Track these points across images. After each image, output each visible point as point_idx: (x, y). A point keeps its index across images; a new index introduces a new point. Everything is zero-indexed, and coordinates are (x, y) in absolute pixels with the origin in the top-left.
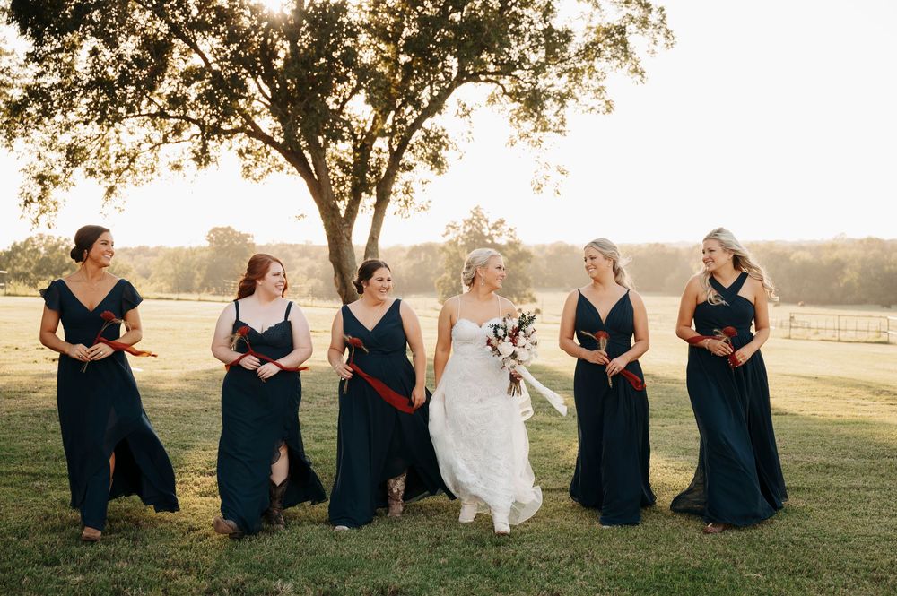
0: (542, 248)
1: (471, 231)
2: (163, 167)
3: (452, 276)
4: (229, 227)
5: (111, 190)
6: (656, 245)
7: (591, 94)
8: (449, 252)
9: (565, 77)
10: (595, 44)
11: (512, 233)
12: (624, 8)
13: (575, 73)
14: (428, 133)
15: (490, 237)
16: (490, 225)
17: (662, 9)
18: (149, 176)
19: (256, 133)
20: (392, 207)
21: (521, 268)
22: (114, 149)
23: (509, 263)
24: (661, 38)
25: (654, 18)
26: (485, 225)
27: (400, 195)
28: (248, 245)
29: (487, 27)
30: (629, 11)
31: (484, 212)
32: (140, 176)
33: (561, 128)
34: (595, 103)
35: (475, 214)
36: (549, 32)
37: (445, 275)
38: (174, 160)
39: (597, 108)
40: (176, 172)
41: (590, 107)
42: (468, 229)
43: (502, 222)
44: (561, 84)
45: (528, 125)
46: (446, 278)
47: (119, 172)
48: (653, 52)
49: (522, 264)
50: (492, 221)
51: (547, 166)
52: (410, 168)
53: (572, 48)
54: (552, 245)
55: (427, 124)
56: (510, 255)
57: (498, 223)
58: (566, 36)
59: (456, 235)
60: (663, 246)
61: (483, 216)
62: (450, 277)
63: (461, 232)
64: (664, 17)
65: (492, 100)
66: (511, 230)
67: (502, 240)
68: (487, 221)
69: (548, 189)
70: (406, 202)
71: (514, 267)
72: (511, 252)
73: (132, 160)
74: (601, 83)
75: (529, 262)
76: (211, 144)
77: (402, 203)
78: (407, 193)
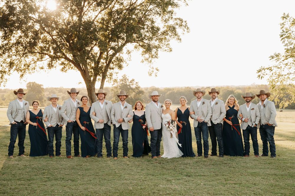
0: (147, 89)
1: (122, 84)
2: (37, 68)
3: (116, 99)
4: (35, 82)
5: (22, 75)
6: (188, 87)
7: (165, 46)
8: (114, 91)
9: (158, 41)
10: (167, 31)
11: (137, 84)
12: (175, 21)
13: (161, 40)
14: (117, 58)
15: (129, 85)
16: (129, 81)
17: (186, 21)
18: (33, 71)
19: (66, 58)
20: (106, 80)
21: (140, 96)
22: (23, 63)
23: (136, 94)
24: (185, 29)
25: (184, 24)
26: (127, 81)
27: (109, 76)
28: (41, 89)
29: (136, 29)
30: (176, 22)
31: (127, 77)
32: (30, 71)
33: (156, 56)
34: (167, 49)
35: (123, 77)
36: (153, 28)
37: (113, 99)
38: (41, 66)
39: (167, 50)
40: (42, 70)
41: (165, 50)
42: (121, 83)
43: (133, 80)
44: (157, 43)
45: (147, 56)
46: (113, 100)
47: (24, 69)
48: (184, 34)
49: (140, 95)
50: (130, 80)
51: (153, 68)
52: (113, 69)
53: (159, 32)
54: (150, 88)
55: (117, 55)
56: (136, 92)
57: (132, 80)
58: (158, 29)
59: (117, 85)
60: (190, 88)
61: (126, 78)
62: (115, 100)
63: (119, 84)
64: (187, 23)
65: (136, 47)
66: (137, 83)
67: (134, 87)
68: (128, 80)
69: (153, 75)
70: (110, 78)
71: (138, 96)
72: (136, 91)
73: (29, 66)
74: (168, 43)
75: (143, 94)
76: (54, 62)
77: (109, 79)
78: (111, 76)
